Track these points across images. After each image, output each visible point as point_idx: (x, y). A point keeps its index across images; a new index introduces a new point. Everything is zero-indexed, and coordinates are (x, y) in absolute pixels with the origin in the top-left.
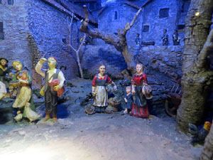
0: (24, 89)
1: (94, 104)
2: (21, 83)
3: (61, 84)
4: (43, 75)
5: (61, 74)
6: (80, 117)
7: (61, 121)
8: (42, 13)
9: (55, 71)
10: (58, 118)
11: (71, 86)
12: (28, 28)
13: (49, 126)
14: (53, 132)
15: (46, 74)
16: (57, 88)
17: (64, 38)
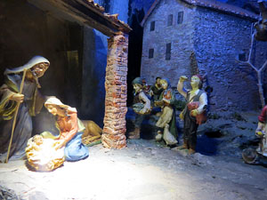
0: (167, 108)
1: (258, 150)
2: (164, 102)
3: (201, 108)
4: (185, 95)
5: (204, 97)
6: (228, 161)
7: (199, 155)
8: (213, 25)
9: (197, 91)
10: (197, 152)
11: (240, 118)
12: (192, 46)
13: (181, 156)
14: (181, 164)
15: (188, 95)
16: (195, 112)
17: (242, 52)
